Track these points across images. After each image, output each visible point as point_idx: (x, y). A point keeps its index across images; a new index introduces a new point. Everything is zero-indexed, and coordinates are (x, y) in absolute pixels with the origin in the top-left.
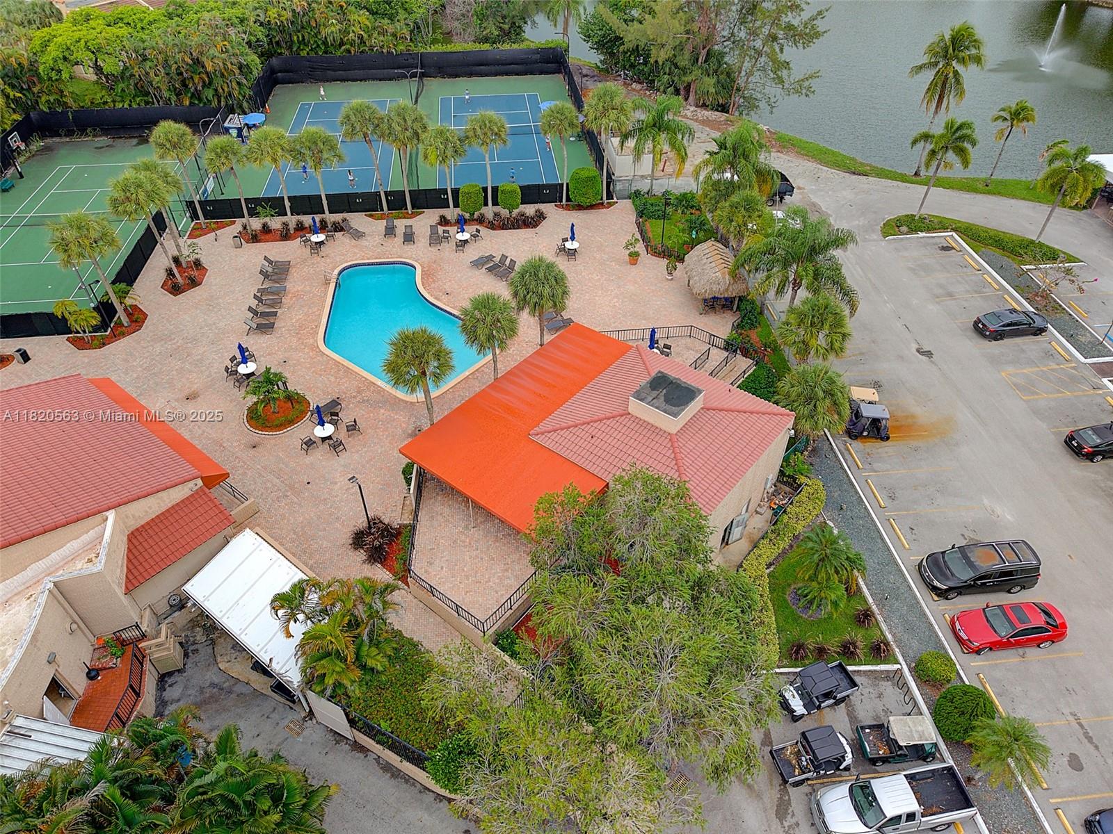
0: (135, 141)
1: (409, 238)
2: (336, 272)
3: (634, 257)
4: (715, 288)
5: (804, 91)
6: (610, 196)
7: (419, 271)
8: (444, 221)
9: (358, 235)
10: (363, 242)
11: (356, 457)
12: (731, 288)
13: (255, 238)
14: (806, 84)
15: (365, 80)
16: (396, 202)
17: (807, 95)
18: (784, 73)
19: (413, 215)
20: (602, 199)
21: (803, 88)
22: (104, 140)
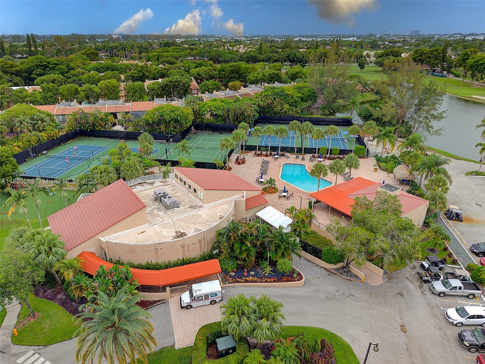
0: (219, 133)
1: (303, 159)
2: (282, 165)
3: (376, 170)
4: (404, 176)
5: (438, 134)
6: (367, 156)
7: (307, 167)
8: (313, 156)
9: (288, 157)
10: (289, 159)
11: (293, 201)
12: (409, 177)
13: (258, 155)
14: (439, 132)
15: (284, 124)
16: (299, 151)
17: (439, 135)
18: (431, 129)
19: (304, 155)
20: (365, 156)
21: (437, 133)
22: (210, 132)
